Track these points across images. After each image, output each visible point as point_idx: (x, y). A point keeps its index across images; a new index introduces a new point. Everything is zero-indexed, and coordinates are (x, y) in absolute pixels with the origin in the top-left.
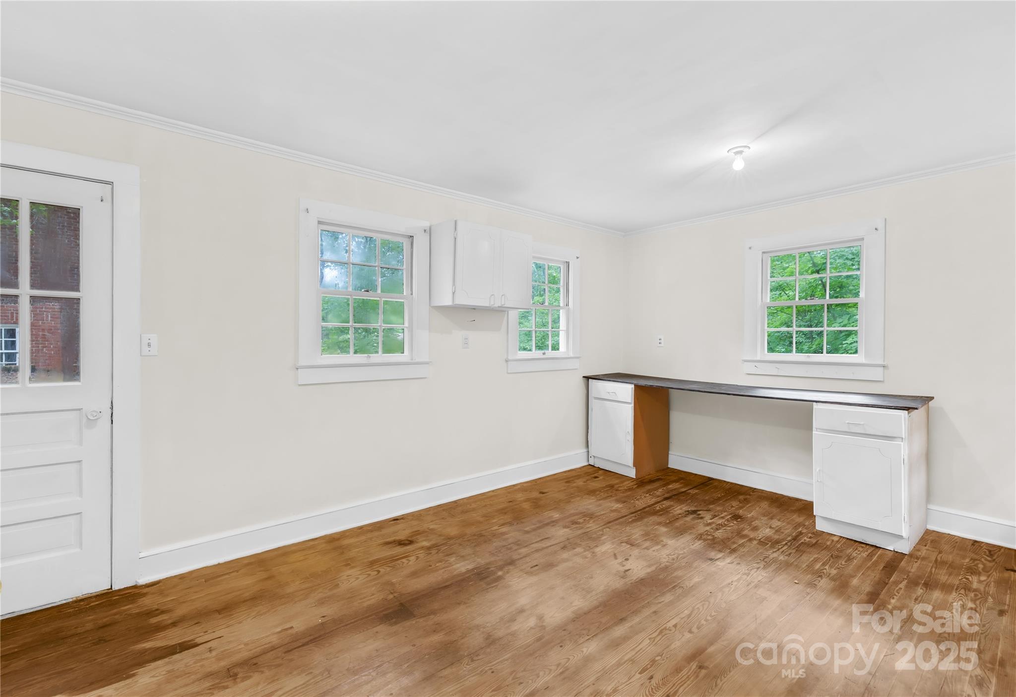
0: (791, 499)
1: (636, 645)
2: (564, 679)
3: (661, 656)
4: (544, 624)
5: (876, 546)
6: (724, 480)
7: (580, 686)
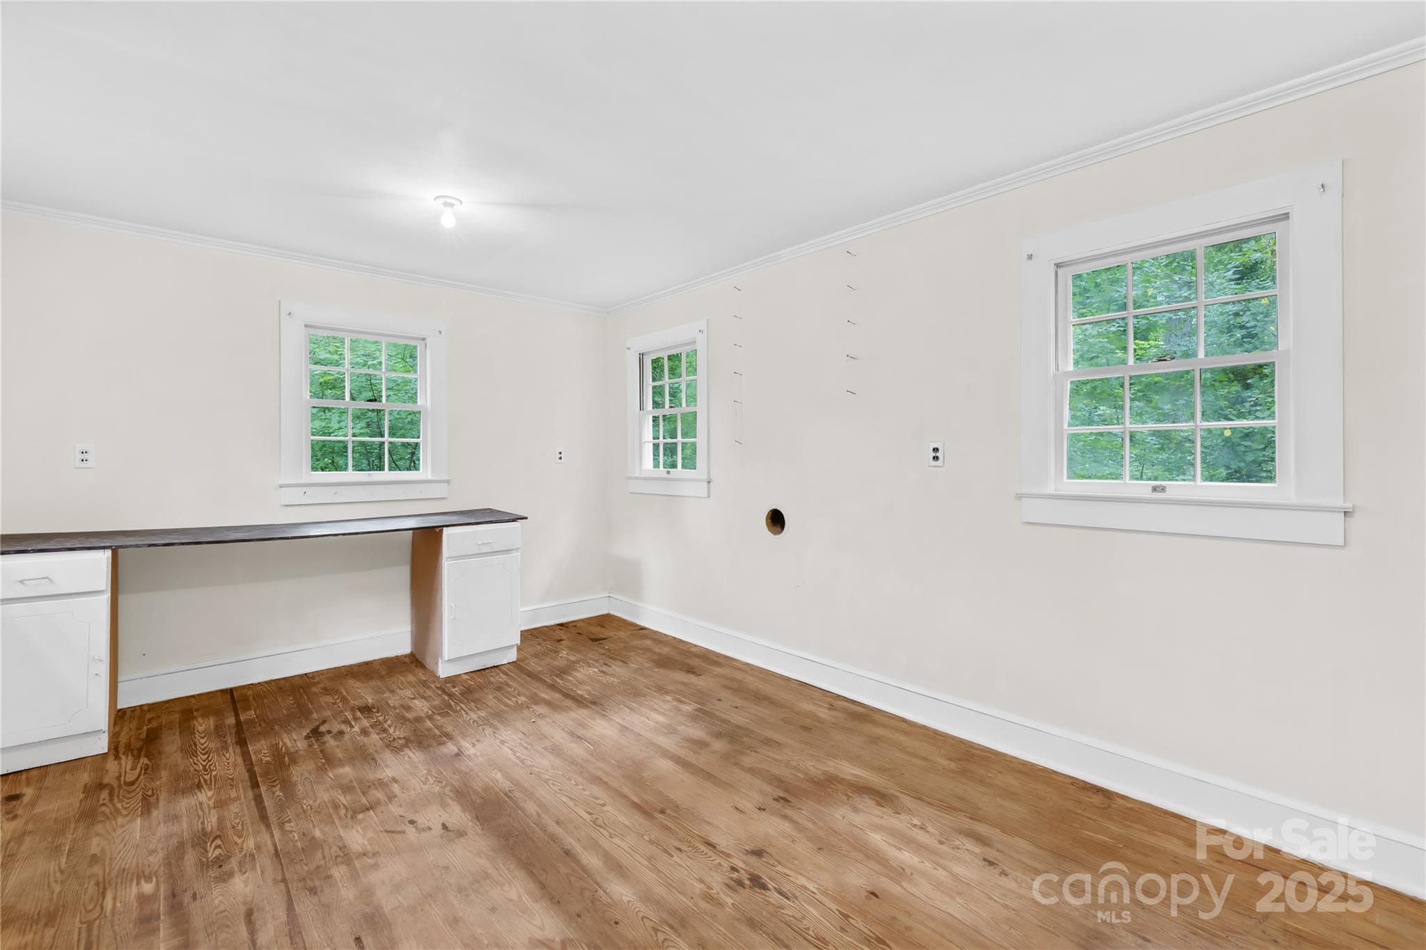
0: (360, 666)
1: (622, 851)
2: (683, 926)
3: (643, 835)
4: (558, 940)
5: (494, 666)
6: (249, 683)
7: (696, 912)
